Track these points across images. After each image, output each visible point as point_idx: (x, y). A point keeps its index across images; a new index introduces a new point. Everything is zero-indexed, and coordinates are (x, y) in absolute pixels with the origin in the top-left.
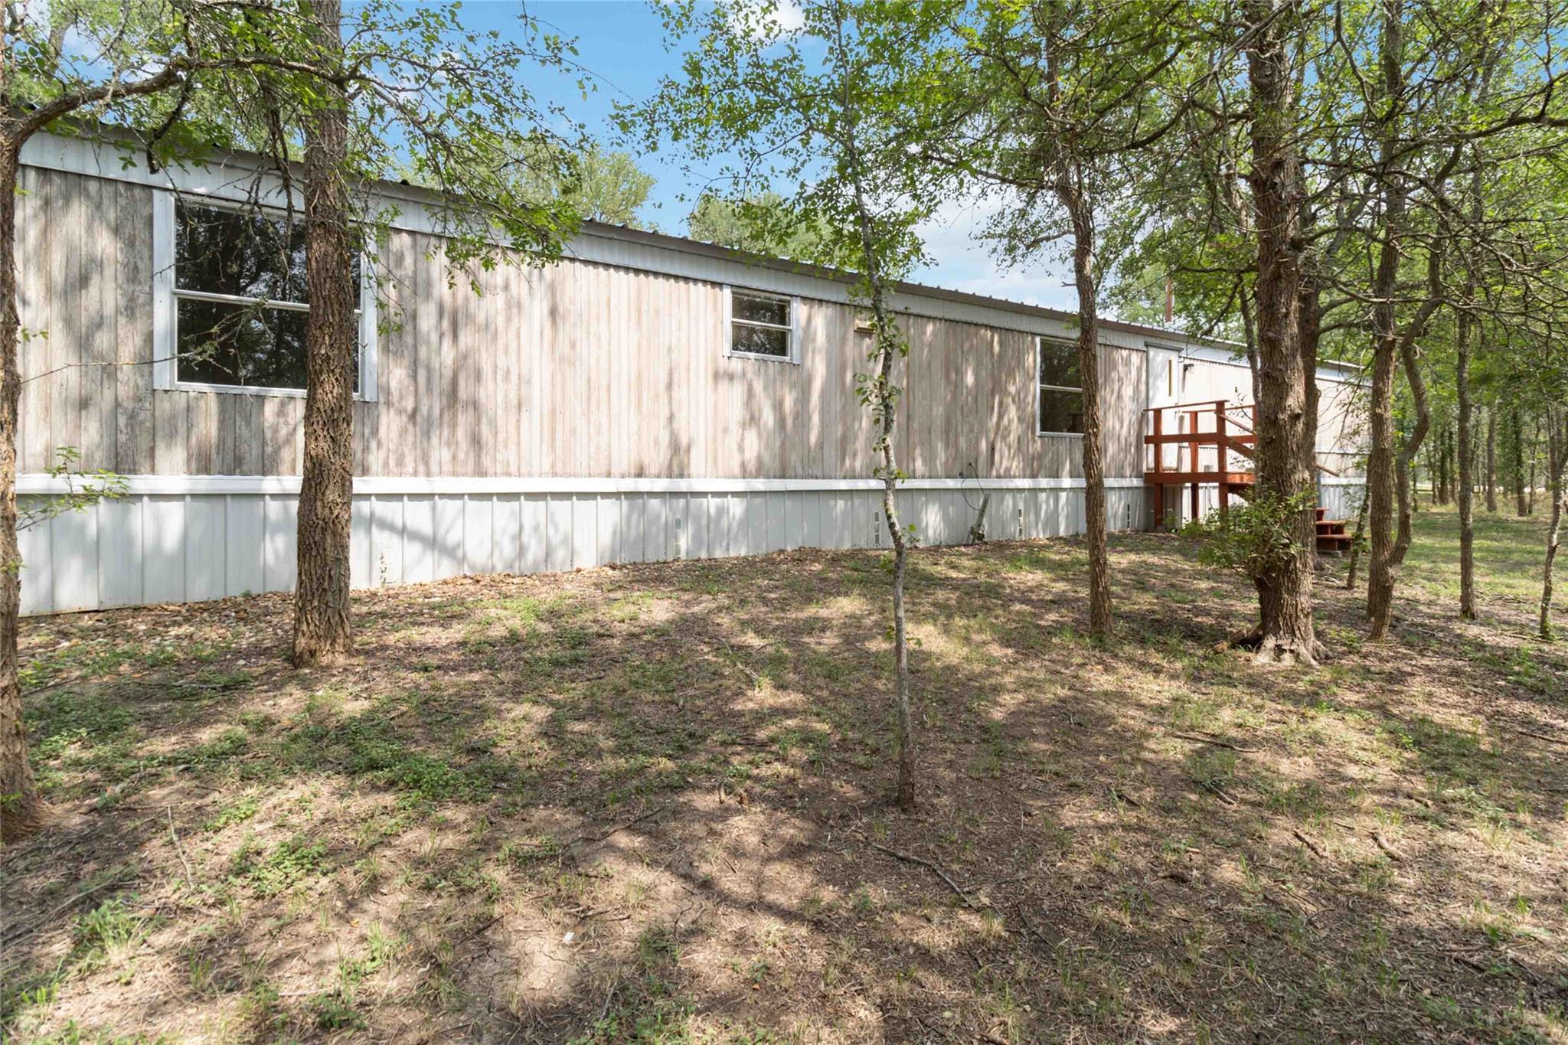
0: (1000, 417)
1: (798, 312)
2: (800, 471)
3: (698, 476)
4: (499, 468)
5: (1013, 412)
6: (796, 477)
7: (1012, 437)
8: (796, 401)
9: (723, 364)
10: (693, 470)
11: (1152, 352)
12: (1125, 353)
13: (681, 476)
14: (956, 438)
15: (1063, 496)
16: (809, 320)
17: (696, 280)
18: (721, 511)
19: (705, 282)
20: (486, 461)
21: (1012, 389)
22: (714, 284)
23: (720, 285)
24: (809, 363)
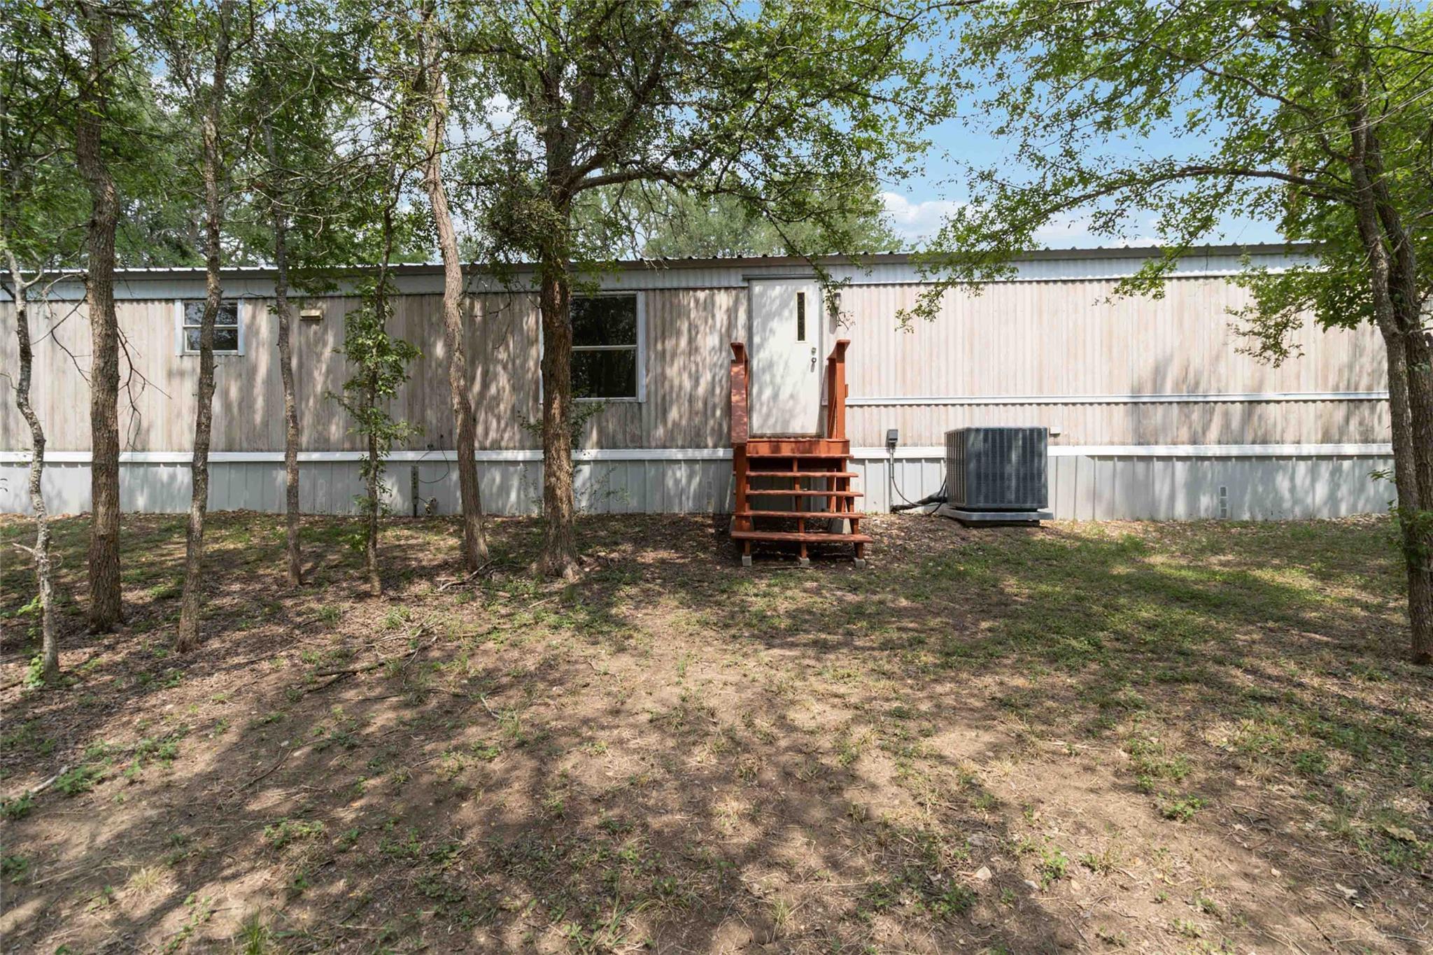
0: (485, 386)
1: (245, 311)
2: (245, 445)
3: (157, 450)
4: (20, 446)
5: (503, 380)
6: (241, 451)
7: (502, 407)
8: (241, 389)
9: (176, 363)
10: (152, 445)
11: (757, 288)
12: (701, 295)
13: (143, 450)
14: (423, 411)
15: (586, 470)
16: (254, 317)
17: (153, 300)
18: (173, 477)
19: (160, 300)
20: (13, 442)
21: (502, 355)
22: (167, 300)
23: (173, 300)
24: (253, 354)
